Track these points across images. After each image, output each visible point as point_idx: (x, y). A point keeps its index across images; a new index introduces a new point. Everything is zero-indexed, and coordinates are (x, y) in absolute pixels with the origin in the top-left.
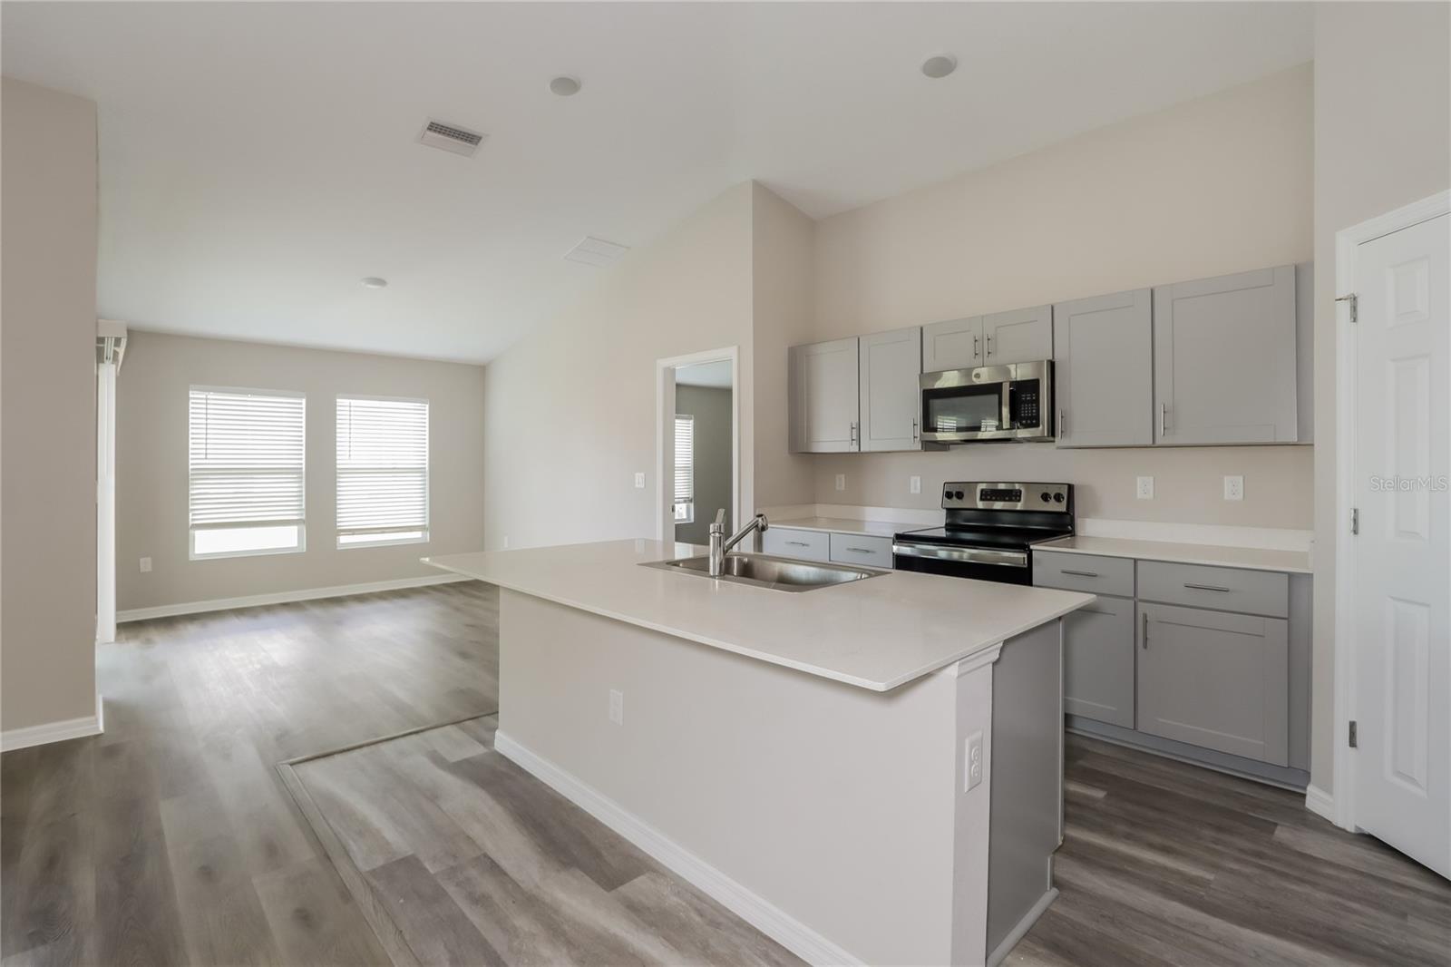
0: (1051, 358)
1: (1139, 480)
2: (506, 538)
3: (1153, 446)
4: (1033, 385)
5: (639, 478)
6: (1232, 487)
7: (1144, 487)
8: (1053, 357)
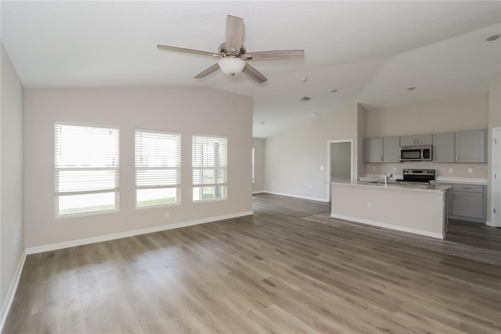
0: (432, 145)
1: (450, 169)
2: (273, 182)
3: (455, 162)
4: (428, 150)
5: (322, 168)
6: (470, 170)
7: (451, 170)
8: (432, 144)
